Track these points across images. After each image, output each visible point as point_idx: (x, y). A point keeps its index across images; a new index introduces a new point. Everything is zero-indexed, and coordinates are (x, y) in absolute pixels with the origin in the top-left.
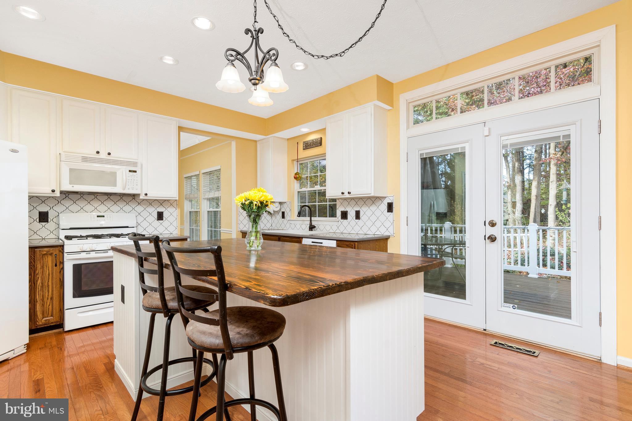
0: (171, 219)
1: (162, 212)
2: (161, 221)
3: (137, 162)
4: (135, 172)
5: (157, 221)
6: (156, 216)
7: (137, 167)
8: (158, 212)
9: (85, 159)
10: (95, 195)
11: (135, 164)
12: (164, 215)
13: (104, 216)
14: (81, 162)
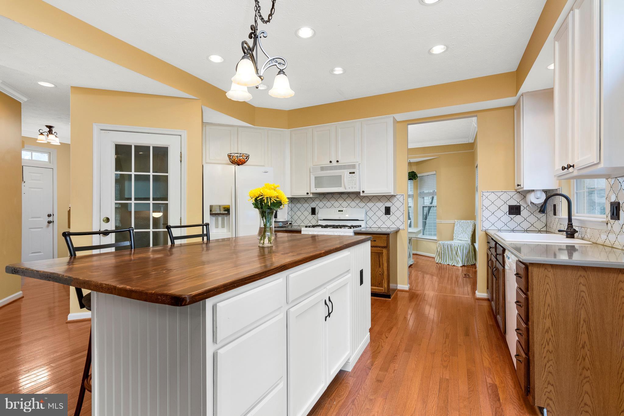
0: (398, 214)
1: (389, 208)
2: (388, 216)
3: (355, 165)
4: (354, 173)
5: (385, 216)
6: (384, 211)
7: (355, 168)
8: (386, 207)
9: (323, 169)
10: (332, 194)
11: (354, 166)
12: (391, 209)
13: (342, 211)
14: (320, 171)
